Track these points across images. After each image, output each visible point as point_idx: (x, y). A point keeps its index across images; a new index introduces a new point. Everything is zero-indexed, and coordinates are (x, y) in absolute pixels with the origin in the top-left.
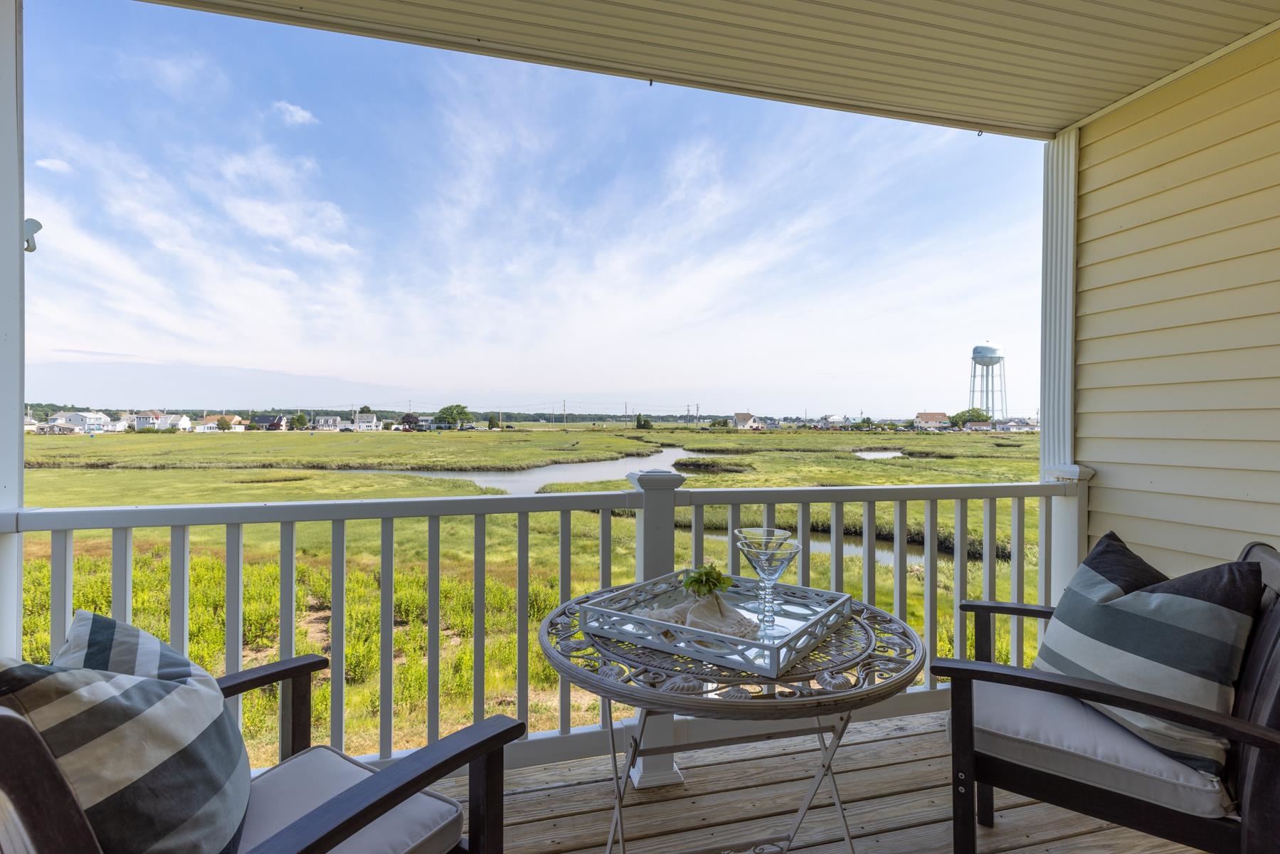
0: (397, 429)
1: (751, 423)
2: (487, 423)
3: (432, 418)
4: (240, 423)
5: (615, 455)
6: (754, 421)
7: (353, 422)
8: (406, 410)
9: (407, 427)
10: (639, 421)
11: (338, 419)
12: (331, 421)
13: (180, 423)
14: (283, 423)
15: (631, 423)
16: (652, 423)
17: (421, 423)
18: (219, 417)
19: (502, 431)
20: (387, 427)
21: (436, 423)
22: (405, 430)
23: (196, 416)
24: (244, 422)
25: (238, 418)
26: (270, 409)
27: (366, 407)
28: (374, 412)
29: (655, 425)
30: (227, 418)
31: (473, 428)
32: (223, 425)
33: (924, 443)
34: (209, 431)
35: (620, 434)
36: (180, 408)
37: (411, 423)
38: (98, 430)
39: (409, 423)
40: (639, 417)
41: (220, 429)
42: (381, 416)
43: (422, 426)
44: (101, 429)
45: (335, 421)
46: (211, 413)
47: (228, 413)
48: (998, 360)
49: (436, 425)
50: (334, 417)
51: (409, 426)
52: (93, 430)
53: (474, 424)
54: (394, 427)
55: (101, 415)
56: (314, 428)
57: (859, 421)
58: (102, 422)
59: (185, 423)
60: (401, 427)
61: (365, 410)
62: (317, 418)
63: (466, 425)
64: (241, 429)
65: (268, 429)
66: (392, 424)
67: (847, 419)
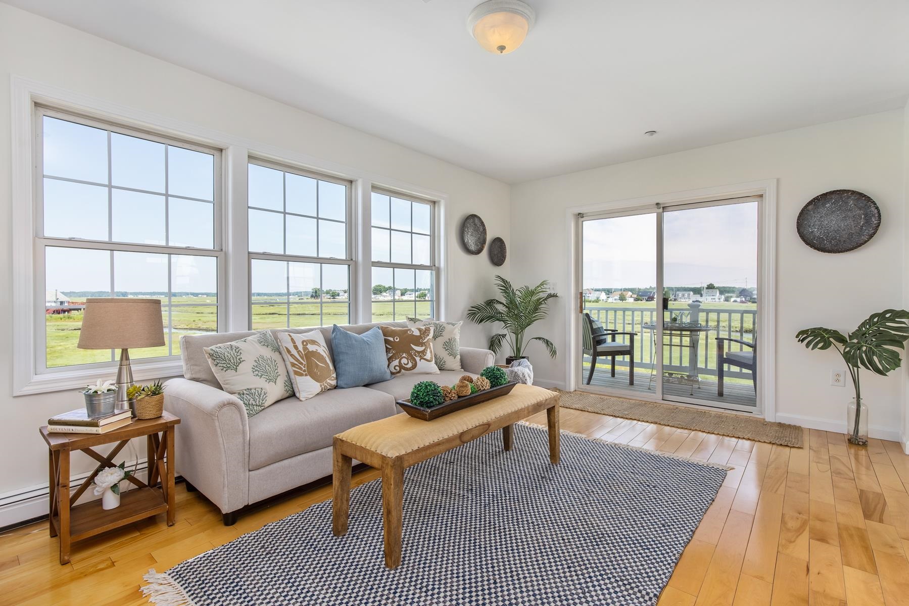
0: (735, 301)
4: (631, 297)
7: (701, 296)
8: (743, 286)
9: (744, 299)
11: (692, 293)
12: (686, 295)
13: (601, 296)
18: (620, 293)
20: (727, 300)
22: (742, 302)
23: (609, 292)
24: (633, 296)
25: (630, 293)
26: (648, 288)
27: (711, 284)
28: (718, 288)
30: (624, 293)
32: (622, 298)
34: (615, 301)
36: (601, 288)
37: (747, 296)
39: (745, 296)
41: (620, 300)
42: (723, 291)
45: (689, 295)
46: (616, 290)
47: (625, 290)
50: (689, 292)
51: (745, 299)
54: (732, 299)
56: (675, 300)
59: (603, 296)
60: (738, 300)
61: (711, 287)
62: (677, 293)
64: (631, 300)
65: (647, 301)
66: (731, 297)
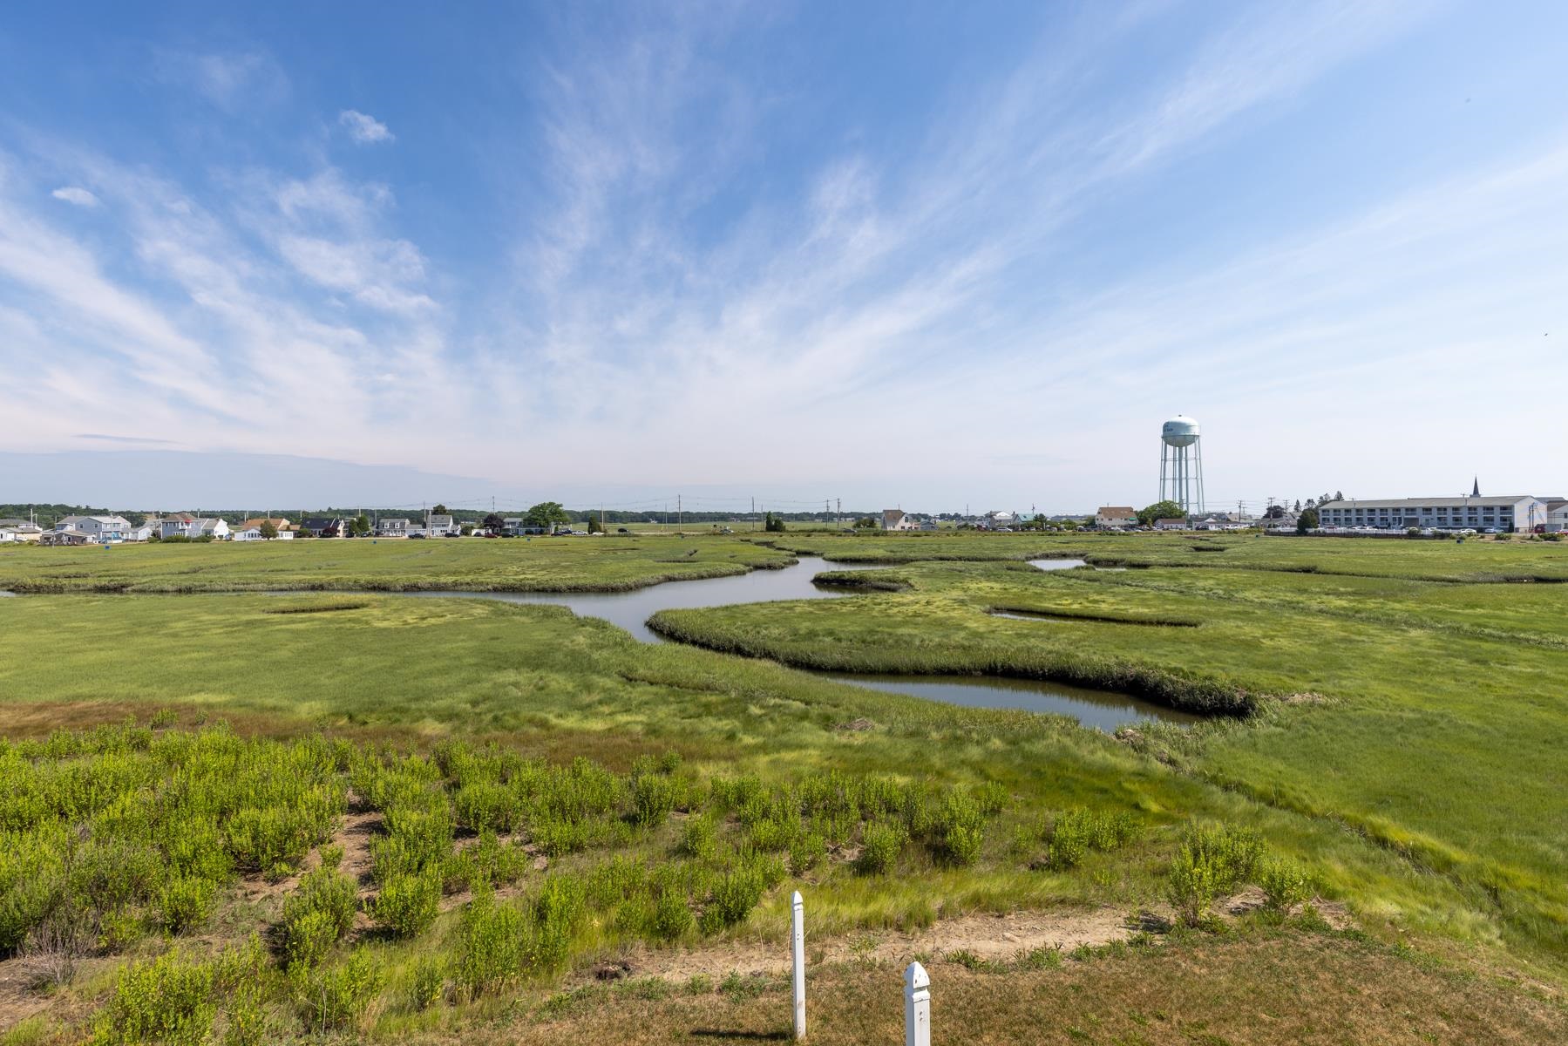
0: (478, 535)
1: (902, 522)
2: (586, 525)
3: (520, 520)
4: (288, 529)
5: (741, 567)
6: (907, 520)
7: (424, 526)
8: (489, 509)
9: (490, 531)
10: (768, 522)
11: (407, 522)
12: (398, 525)
13: (216, 529)
14: (340, 528)
15: (760, 523)
16: (785, 523)
17: (507, 527)
18: (263, 521)
19: (605, 536)
20: (465, 532)
21: (524, 526)
22: (488, 536)
23: (234, 519)
24: (292, 527)
25: (285, 522)
26: (325, 509)
27: (440, 506)
28: (452, 512)
29: (788, 525)
30: (273, 522)
31: (570, 532)
32: (268, 532)
33: (1110, 548)
34: (250, 539)
35: (747, 538)
36: (217, 508)
37: (495, 526)
38: (115, 539)
39: (493, 526)
40: (768, 516)
41: (263, 536)
42: (459, 516)
43: (508, 530)
44: (120, 538)
45: (403, 524)
46: (254, 515)
47: (275, 515)
48: (1192, 439)
49: (525, 529)
50: (402, 520)
51: (493, 530)
52: (110, 539)
53: (571, 527)
54: (474, 532)
55: (119, 519)
56: (378, 534)
57: (1030, 518)
58: (120, 528)
59: (221, 528)
60: (483, 532)
61: (439, 511)
62: (382, 521)
63: (562, 528)
64: (288, 536)
65: (322, 536)
66: (472, 528)
67: (1016, 516)
